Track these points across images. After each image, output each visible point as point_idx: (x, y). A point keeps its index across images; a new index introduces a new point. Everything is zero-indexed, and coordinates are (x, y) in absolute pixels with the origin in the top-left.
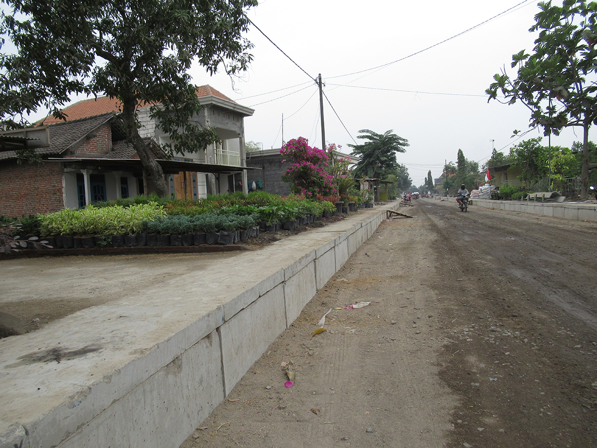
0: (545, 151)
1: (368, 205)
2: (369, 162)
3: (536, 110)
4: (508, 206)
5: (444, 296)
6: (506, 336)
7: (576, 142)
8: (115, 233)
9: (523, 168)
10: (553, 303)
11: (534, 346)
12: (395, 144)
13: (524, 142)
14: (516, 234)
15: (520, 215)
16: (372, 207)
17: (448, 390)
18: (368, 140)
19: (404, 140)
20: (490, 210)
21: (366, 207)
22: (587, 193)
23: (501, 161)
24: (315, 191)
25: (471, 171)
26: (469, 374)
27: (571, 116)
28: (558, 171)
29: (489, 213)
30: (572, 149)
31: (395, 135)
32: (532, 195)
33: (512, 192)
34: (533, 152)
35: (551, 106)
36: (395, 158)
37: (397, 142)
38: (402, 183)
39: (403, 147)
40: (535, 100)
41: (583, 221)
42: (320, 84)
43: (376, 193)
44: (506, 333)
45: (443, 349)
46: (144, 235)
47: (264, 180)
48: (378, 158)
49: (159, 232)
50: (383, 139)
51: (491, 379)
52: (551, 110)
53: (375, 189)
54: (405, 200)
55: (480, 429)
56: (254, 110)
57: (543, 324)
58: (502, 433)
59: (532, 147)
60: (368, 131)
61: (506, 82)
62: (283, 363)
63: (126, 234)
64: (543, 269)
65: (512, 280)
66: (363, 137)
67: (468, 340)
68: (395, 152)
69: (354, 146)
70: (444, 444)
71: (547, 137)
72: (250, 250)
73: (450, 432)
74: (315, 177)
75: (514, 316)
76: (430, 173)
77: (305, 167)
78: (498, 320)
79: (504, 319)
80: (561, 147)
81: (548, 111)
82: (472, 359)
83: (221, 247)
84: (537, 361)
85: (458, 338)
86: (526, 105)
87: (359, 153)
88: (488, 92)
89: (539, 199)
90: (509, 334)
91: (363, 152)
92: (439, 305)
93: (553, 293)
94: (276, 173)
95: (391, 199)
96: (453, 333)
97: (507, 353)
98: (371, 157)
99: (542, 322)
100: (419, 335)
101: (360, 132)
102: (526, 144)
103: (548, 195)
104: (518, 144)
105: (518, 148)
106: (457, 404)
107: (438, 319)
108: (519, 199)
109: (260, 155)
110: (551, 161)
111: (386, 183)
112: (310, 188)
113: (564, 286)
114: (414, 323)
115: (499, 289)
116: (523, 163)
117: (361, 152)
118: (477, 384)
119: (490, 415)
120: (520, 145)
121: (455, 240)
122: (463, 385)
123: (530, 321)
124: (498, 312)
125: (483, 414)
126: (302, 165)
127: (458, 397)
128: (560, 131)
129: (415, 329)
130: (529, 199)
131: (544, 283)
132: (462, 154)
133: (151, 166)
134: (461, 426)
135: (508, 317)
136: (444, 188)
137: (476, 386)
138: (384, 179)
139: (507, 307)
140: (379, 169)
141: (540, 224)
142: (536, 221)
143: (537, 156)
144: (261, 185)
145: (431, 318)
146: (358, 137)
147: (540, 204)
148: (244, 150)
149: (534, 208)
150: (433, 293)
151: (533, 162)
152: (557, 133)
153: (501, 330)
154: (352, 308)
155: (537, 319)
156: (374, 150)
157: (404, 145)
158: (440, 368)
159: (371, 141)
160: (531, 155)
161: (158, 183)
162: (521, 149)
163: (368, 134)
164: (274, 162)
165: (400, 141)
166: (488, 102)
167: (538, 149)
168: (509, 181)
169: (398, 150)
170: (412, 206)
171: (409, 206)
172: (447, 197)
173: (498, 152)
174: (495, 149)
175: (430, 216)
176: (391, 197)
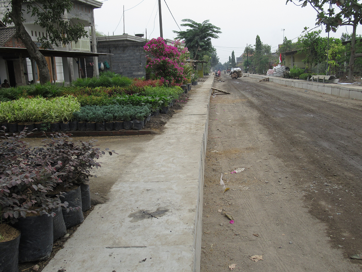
0: (323, 41)
1: (194, 83)
3: (320, 11)
4: (298, 84)
5: (288, 163)
6: (335, 189)
7: (344, 33)
8: (53, 122)
9: (307, 54)
10: (354, 166)
11: (352, 194)
12: (210, 31)
13: (308, 34)
14: (312, 111)
15: (308, 92)
17: (318, 220)
18: (189, 28)
19: (217, 28)
20: (284, 87)
22: (352, 75)
23: (289, 47)
24: (171, 80)
25: (265, 52)
26: (325, 211)
27: (345, 17)
28: (334, 59)
29: (285, 90)
30: (341, 39)
31: (211, 24)
32: (316, 77)
33: (300, 73)
34: (315, 42)
35: (331, 9)
36: (210, 43)
37: (212, 30)
38: (212, 61)
39: (216, 34)
40: (320, 4)
41: (353, 99)
44: (334, 187)
45: (305, 198)
46: (75, 122)
47: (111, 62)
48: (197, 43)
49: (86, 121)
50: (201, 27)
51: (338, 214)
52: (331, 11)
54: (216, 76)
55: (343, 239)
56: (102, 4)
57: (353, 180)
58: (354, 240)
59: (314, 38)
60: (189, 20)
62: (220, 210)
63: (61, 122)
64: (340, 141)
65: (324, 150)
66: (186, 25)
67: (315, 192)
68: (211, 38)
69: (179, 33)
70: (330, 246)
71: (327, 33)
72: (157, 134)
73: (330, 241)
74: (171, 69)
75: (335, 176)
76: (233, 53)
77: (164, 62)
78: (326, 178)
79: (329, 177)
80: (335, 38)
81: (329, 12)
82: (323, 203)
83: (136, 132)
84: (357, 203)
85: (309, 191)
86: (313, 7)
87: (182, 38)
89: (320, 81)
90: (337, 187)
91: (186, 38)
92: (288, 169)
93: (352, 159)
94: (121, 56)
96: (305, 188)
97: (340, 199)
98: (192, 42)
99: (351, 179)
100: (286, 189)
101: (183, 20)
102: (310, 36)
103: (327, 77)
104: (304, 35)
105: (304, 38)
106: (326, 227)
107: (292, 179)
108: (305, 79)
109: (105, 40)
110: (329, 51)
111: (202, 62)
112: (168, 77)
113: (356, 154)
114: (279, 182)
115: (319, 157)
116: (307, 49)
117: (184, 37)
118: (332, 217)
119: (345, 232)
121: (273, 117)
122: (324, 217)
123: (345, 179)
124: (325, 173)
125: (341, 231)
126: (162, 60)
127: (325, 224)
128: (336, 29)
129: (281, 185)
130: (313, 80)
131: (344, 152)
132: (259, 40)
133: (38, 57)
134: (334, 238)
135: (331, 176)
136: (245, 65)
137: (331, 218)
138: (201, 59)
139: (328, 169)
141: (325, 102)
142: (320, 99)
143: (317, 45)
144: (108, 66)
145: (287, 178)
146: (181, 25)
147: (322, 84)
148: (95, 37)
149: (318, 87)
150: (280, 161)
151: (314, 49)
152: (335, 31)
153: (331, 185)
154: (235, 172)
155: (349, 177)
156: (194, 36)
157: (217, 32)
158: (308, 209)
159: (192, 29)
160: (313, 43)
161: (43, 71)
162: (306, 39)
163: (189, 23)
164: (119, 47)
165: (214, 29)
166: (286, 4)
167: (318, 39)
168: (296, 63)
169: (212, 36)
170: (224, 82)
171: (221, 81)
172: (248, 74)
173: (288, 39)
174: (285, 38)
175: (243, 92)
176: (205, 73)
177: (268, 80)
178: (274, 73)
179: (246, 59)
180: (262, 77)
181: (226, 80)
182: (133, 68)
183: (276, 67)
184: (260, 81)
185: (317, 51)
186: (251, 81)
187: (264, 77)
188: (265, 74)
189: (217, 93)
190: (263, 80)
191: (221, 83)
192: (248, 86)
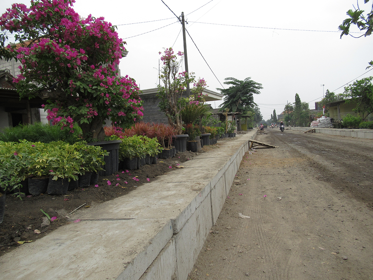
1: (231, 135)
2: (233, 101)
12: (251, 88)
13: (357, 81)
16: (235, 136)
18: (231, 85)
19: (259, 84)
21: (229, 137)
25: (304, 108)
31: (252, 81)
34: (366, 89)
36: (252, 98)
37: (253, 86)
38: (256, 118)
39: (258, 90)
42: (183, 22)
43: (238, 124)
48: (240, 98)
50: (243, 84)
53: (238, 121)
59: (365, 85)
60: (231, 79)
61: (360, 17)
66: (228, 83)
68: (253, 93)
69: (222, 90)
76: (274, 111)
87: (225, 95)
88: (341, 28)
91: (229, 94)
95: (249, 129)
98: (234, 98)
101: (226, 79)
102: (360, 83)
104: (352, 83)
105: (352, 86)
111: (246, 117)
117: (227, 94)
120: (354, 84)
132: (298, 97)
136: (286, 120)
138: (244, 114)
140: (241, 106)
146: (224, 83)
156: (237, 92)
157: (259, 88)
159: (235, 86)
162: (355, 87)
163: (232, 81)
164: (149, 98)
165: (256, 85)
166: (341, 38)
167: (370, 86)
168: (342, 114)
169: (255, 92)
170: (267, 134)
171: (264, 134)
172: (289, 127)
173: (330, 92)
174: (328, 90)
175: (292, 145)
176: (249, 127)
177: (314, 131)
178: (319, 125)
179: (287, 115)
180: (307, 129)
181: (268, 133)
182: (164, 120)
183: (321, 119)
184: (306, 133)
185: (371, 99)
186: (295, 133)
187: (309, 129)
188: (309, 126)
189: (257, 147)
190: (309, 131)
191: (264, 135)
192: (295, 138)
